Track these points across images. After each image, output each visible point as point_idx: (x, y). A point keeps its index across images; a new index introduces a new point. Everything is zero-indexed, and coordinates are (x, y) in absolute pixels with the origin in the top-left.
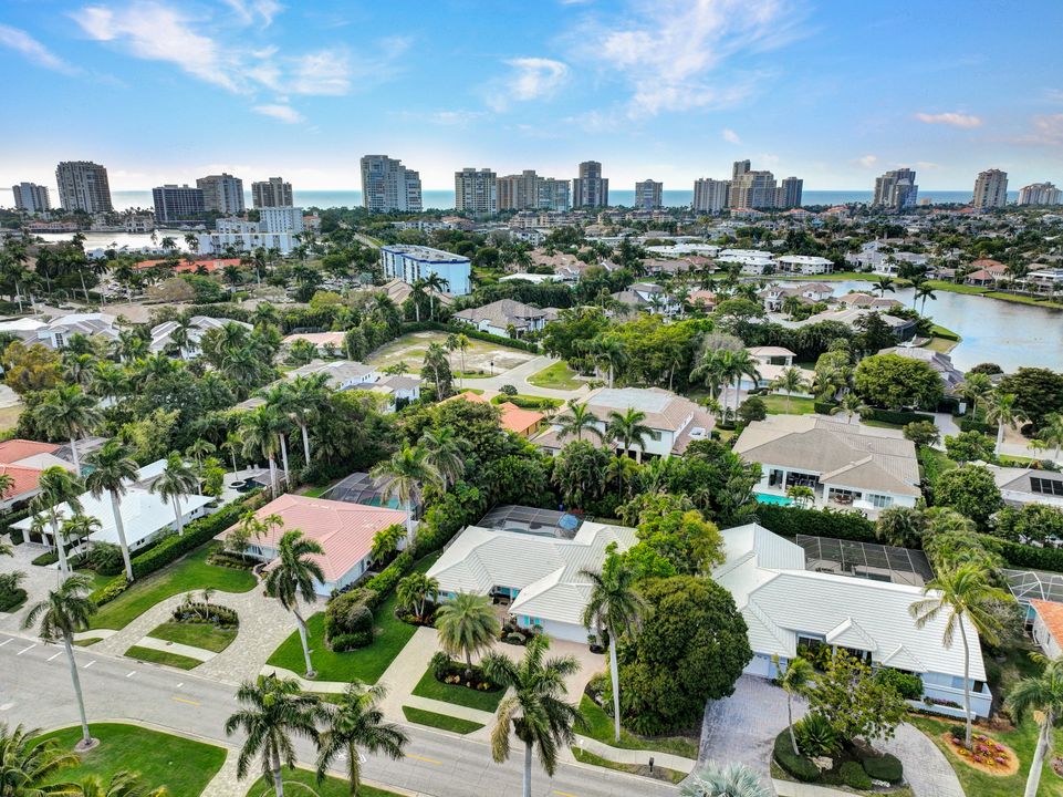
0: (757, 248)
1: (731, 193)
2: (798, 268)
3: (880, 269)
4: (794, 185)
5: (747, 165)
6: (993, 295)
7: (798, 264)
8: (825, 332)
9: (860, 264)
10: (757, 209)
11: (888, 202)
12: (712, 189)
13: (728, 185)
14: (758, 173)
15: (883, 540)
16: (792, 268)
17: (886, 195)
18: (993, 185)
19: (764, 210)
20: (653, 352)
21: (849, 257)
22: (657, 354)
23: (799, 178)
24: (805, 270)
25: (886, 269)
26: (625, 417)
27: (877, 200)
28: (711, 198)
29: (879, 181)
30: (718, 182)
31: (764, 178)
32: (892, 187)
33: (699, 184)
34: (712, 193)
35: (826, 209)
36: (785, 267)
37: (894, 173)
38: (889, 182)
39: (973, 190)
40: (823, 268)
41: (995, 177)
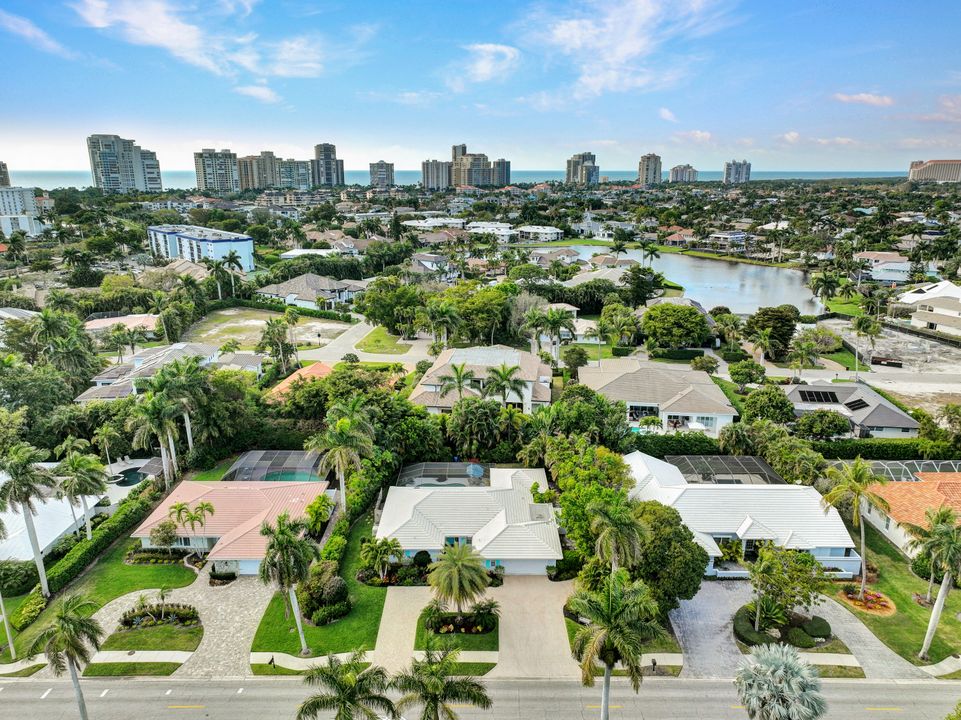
0: (497, 220)
1: (453, 173)
2: (536, 237)
3: (598, 235)
4: (504, 166)
5: (464, 148)
6: (689, 253)
7: (535, 233)
8: (598, 288)
9: (582, 231)
10: (477, 186)
11: (578, 180)
12: (438, 169)
13: (449, 166)
14: (474, 155)
15: (725, 452)
16: (531, 236)
17: (575, 173)
18: (652, 166)
19: (484, 187)
20: (477, 315)
21: (574, 227)
22: (480, 315)
23: (507, 160)
24: (542, 238)
25: (604, 235)
26: (501, 371)
27: (568, 179)
28: (438, 177)
29: (569, 162)
30: (442, 163)
31: (479, 159)
32: (579, 167)
33: (426, 165)
34: (438, 173)
35: (532, 186)
36: (525, 236)
37: (580, 156)
38: (576, 164)
39: (637, 170)
40: (555, 236)
41: (653, 160)
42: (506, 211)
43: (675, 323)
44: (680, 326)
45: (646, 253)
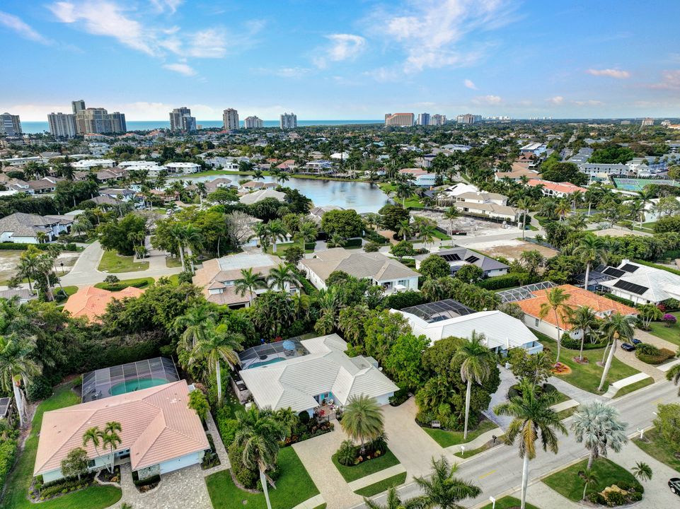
0: (143, 160)
1: (78, 124)
2: (181, 170)
3: (226, 167)
4: (120, 118)
5: (83, 104)
6: (296, 176)
7: (180, 168)
9: (213, 165)
10: (103, 133)
11: (181, 127)
12: (64, 120)
13: (73, 117)
14: (95, 109)
16: (177, 170)
17: (178, 123)
18: (232, 117)
19: (109, 134)
21: (207, 162)
23: (121, 113)
24: (186, 171)
25: (230, 167)
27: (173, 127)
28: (65, 127)
29: (171, 114)
30: (67, 116)
31: (99, 112)
32: (181, 118)
33: (52, 117)
34: (64, 123)
35: (148, 133)
36: (172, 170)
37: (178, 110)
38: (177, 116)
39: (222, 120)
40: (196, 169)
41: (232, 113)
42: (148, 152)
43: (346, 223)
44: (348, 224)
45: (279, 178)
